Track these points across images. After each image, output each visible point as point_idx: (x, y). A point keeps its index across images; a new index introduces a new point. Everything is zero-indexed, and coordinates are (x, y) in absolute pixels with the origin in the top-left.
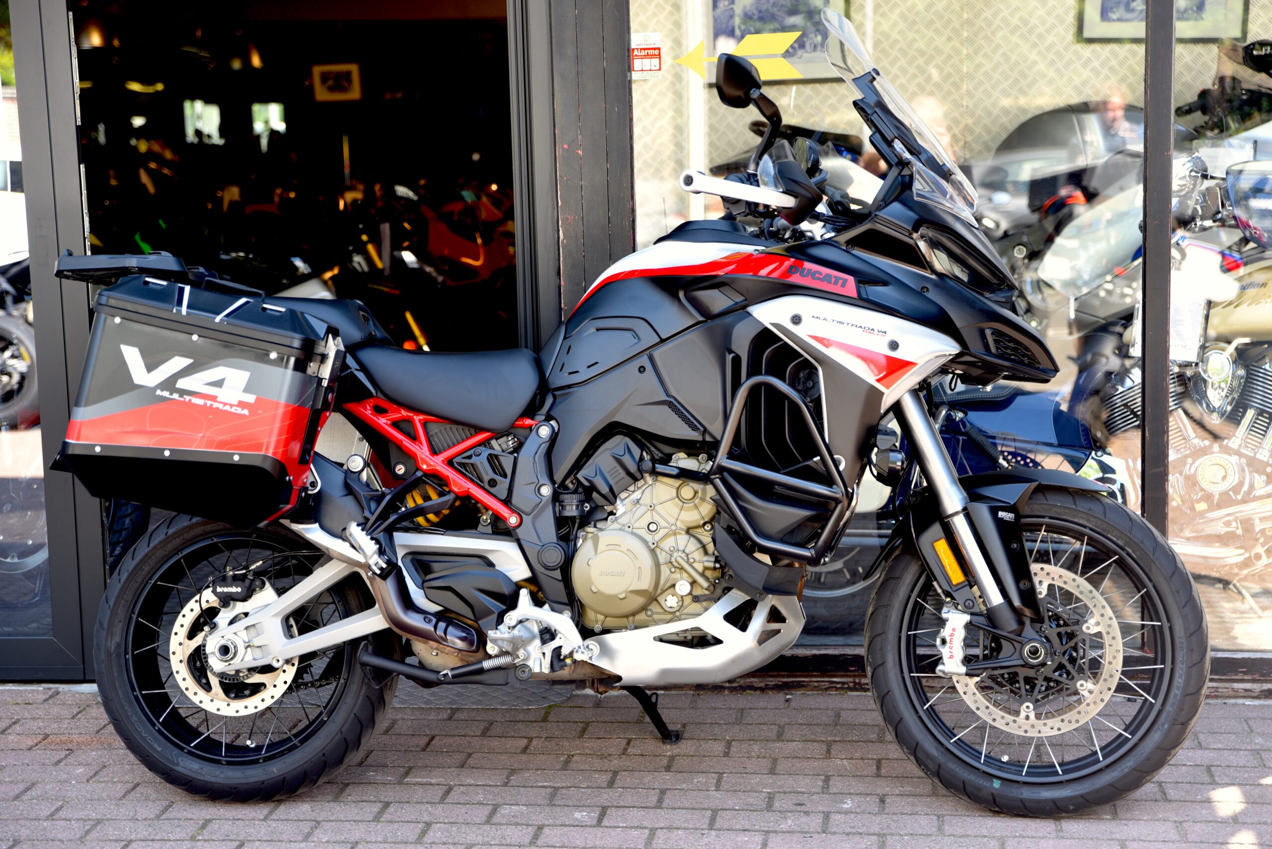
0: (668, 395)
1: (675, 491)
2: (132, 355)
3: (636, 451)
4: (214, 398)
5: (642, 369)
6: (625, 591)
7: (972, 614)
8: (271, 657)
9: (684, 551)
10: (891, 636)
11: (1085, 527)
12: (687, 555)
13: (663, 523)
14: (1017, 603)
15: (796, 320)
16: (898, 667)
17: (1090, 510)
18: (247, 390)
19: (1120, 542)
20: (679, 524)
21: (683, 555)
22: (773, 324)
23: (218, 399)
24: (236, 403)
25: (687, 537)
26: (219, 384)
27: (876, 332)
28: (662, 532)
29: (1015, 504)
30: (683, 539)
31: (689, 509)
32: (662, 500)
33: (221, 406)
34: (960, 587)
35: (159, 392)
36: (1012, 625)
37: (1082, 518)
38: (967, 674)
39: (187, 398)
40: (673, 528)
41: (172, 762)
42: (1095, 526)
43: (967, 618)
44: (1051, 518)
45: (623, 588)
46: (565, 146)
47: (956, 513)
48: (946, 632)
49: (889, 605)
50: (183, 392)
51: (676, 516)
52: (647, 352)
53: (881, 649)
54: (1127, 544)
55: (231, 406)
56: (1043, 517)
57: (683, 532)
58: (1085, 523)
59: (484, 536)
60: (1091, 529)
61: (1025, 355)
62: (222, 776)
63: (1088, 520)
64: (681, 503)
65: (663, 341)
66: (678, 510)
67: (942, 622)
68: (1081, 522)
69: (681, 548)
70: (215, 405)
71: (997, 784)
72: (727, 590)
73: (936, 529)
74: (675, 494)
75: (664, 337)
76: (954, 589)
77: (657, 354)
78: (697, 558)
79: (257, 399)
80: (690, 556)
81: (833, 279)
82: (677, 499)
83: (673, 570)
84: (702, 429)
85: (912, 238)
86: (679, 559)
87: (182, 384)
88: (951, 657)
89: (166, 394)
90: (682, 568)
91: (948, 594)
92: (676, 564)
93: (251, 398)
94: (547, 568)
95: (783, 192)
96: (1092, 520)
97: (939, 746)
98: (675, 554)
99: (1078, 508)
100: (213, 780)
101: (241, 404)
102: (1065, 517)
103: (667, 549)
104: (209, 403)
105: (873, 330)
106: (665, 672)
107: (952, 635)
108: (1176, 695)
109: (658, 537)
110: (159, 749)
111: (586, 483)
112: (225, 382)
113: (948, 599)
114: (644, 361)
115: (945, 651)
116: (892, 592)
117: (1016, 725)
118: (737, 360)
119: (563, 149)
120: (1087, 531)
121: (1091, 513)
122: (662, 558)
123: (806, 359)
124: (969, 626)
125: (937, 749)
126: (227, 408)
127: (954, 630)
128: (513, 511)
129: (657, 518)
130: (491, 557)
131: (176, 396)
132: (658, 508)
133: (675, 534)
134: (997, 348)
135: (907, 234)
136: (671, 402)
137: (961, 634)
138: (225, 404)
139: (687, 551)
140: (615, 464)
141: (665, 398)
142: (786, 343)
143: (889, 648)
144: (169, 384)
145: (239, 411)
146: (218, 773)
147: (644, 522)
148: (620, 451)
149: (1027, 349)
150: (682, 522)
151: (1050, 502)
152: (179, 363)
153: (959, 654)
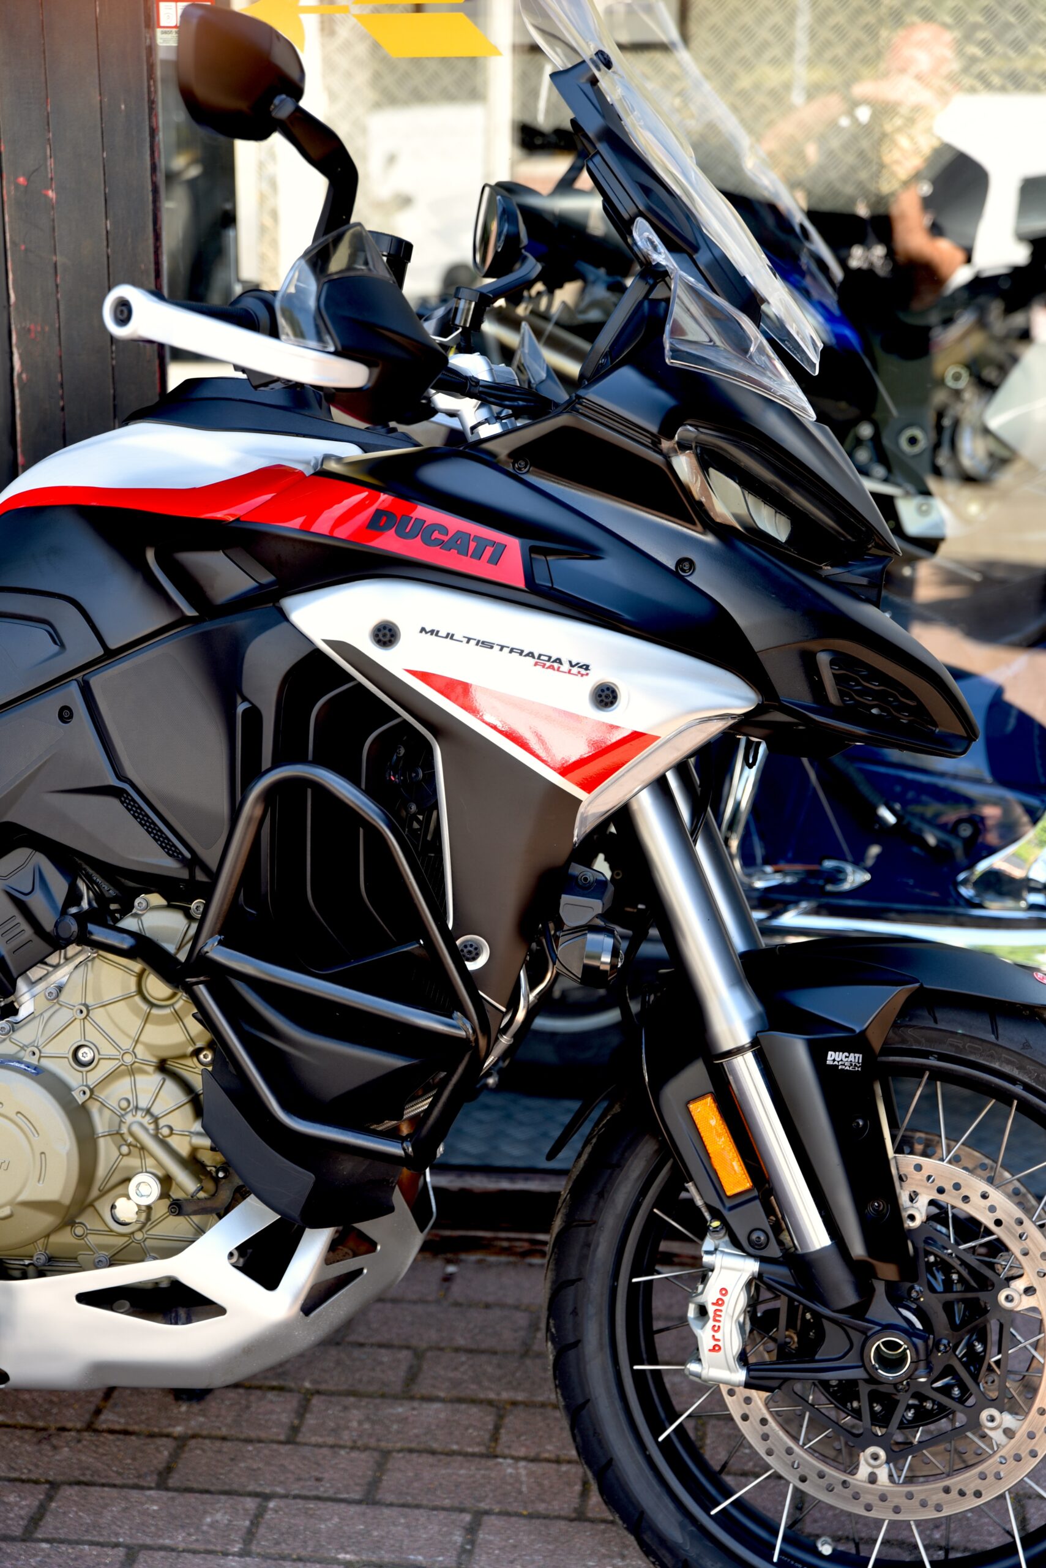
0: (120, 775)
1: (133, 981)
3: (59, 885)
5: (65, 714)
6: (10, 1203)
7: (762, 1260)
9: (148, 1111)
10: (596, 1287)
11: (1013, 1080)
12: (156, 1120)
13: (107, 1049)
14: (858, 1249)
15: (386, 635)
16: (607, 1350)
17: (1026, 1045)
20: (140, 1050)
21: (146, 1121)
22: (330, 643)
25: (158, 1078)
27: (566, 667)
28: (104, 1068)
29: (863, 1032)
30: (150, 1082)
31: (162, 1021)
32: (107, 998)
34: (741, 1201)
36: (850, 1298)
37: (1009, 1062)
38: (748, 1385)
40: (128, 1059)
42: (1037, 1079)
43: (752, 1267)
44: (942, 1057)
45: (7, 1199)
46: (21, 180)
47: (739, 1051)
48: (709, 1294)
49: (595, 1222)
51: (134, 1033)
52: (79, 676)
53: (575, 1312)
56: (926, 1054)
57: (151, 1069)
58: (1015, 1073)
60: (1027, 1087)
61: (903, 708)
63: (1020, 1068)
64: (145, 1007)
65: (110, 655)
66: (138, 1022)
67: (704, 1275)
68: (1007, 1069)
69: (143, 1103)
72: (239, 1195)
73: (696, 1073)
74: (133, 988)
75: (113, 645)
76: (728, 1204)
77: (97, 682)
78: (177, 1127)
80: (162, 1123)
81: (473, 545)
82: (137, 999)
83: (125, 1149)
84: (188, 855)
85: (660, 452)
86: (136, 1129)
88: (716, 1349)
90: (143, 1148)
91: (716, 1214)
92: (130, 1139)
95: (336, 353)
96: (1030, 1067)
97: (687, 1522)
98: (129, 1118)
99: (1000, 1042)
102: (972, 1058)
103: (113, 1103)
105: (559, 661)
106: (100, 1367)
107: (719, 1303)
109: (94, 1077)
113: (716, 1224)
114: (72, 694)
115: (705, 1336)
116: (601, 1195)
117: (848, 1493)
118: (253, 716)
119: (17, 186)
120: (1018, 1089)
121: (1027, 1053)
122: (101, 1123)
123: (405, 722)
124: (755, 1284)
125: (682, 1527)
127: (724, 1291)
129: (93, 1035)
132: (98, 1015)
133: (132, 1071)
134: (842, 694)
135: (648, 441)
136: (123, 791)
137: (737, 1302)
139: (156, 1110)
140: (11, 910)
141: (112, 781)
142: (360, 685)
143: (591, 1310)
147: (64, 1045)
148: (23, 883)
149: (908, 694)
150: (149, 1047)
151: (941, 1026)
153: (733, 1342)
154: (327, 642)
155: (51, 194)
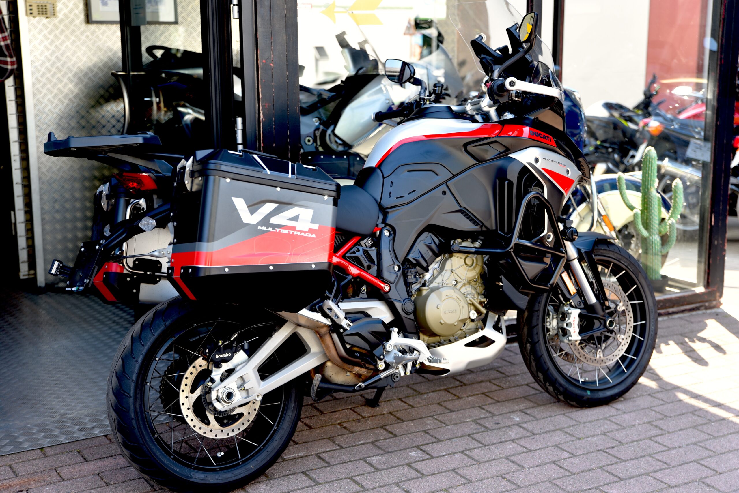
0: (461, 207)
1: (463, 260)
2: (240, 204)
3: (437, 240)
4: (294, 228)
5: (444, 193)
6: (457, 321)
7: (581, 309)
8: (256, 394)
9: (472, 294)
13: (459, 280)
15: (537, 160)
16: (544, 342)
18: (313, 222)
19: (626, 264)
20: (466, 279)
22: (528, 163)
23: (297, 229)
24: (307, 230)
26: (296, 218)
28: (459, 285)
29: (592, 250)
30: (468, 287)
31: (471, 270)
32: (458, 266)
33: (299, 233)
34: (574, 295)
35: (259, 227)
36: (601, 312)
37: (611, 254)
39: (278, 230)
40: (464, 282)
41: (188, 477)
42: (616, 257)
43: (578, 311)
45: (456, 319)
46: (264, 61)
47: (574, 259)
48: (571, 320)
49: (539, 310)
50: (275, 226)
51: (465, 275)
52: (446, 183)
54: (629, 265)
55: (305, 232)
57: (468, 284)
59: (363, 299)
62: (220, 478)
64: (467, 267)
65: (454, 176)
66: (466, 271)
69: (469, 292)
70: (295, 233)
71: (589, 393)
74: (464, 263)
75: (454, 174)
76: (572, 297)
77: (451, 184)
78: (476, 297)
79: (319, 227)
81: (546, 137)
82: (465, 265)
84: (481, 224)
86: (470, 299)
87: (274, 220)
88: (574, 333)
89: (264, 228)
90: (472, 304)
92: (469, 302)
93: (316, 227)
94: (407, 313)
98: (468, 296)
99: (610, 249)
101: (311, 231)
104: (291, 232)
105: (562, 164)
106: (470, 363)
107: (574, 321)
108: (652, 335)
109: (458, 288)
110: (178, 470)
111: (414, 262)
112: (300, 217)
113: (568, 303)
114: (444, 188)
115: (571, 330)
116: (539, 303)
117: (596, 362)
118: (510, 184)
119: (263, 63)
120: (613, 260)
121: (615, 251)
123: (539, 182)
124: (580, 315)
126: (303, 234)
127: (574, 318)
128: (385, 283)
129: (456, 277)
130: (369, 312)
131: (270, 229)
132: (456, 271)
133: (465, 285)
136: (463, 210)
137: (577, 320)
138: (301, 232)
140: (427, 249)
141: (459, 208)
142: (531, 172)
144: (265, 221)
145: (310, 235)
147: (451, 281)
148: (429, 241)
150: (468, 277)
152: (269, 207)
153: (577, 330)
155: (272, 65)
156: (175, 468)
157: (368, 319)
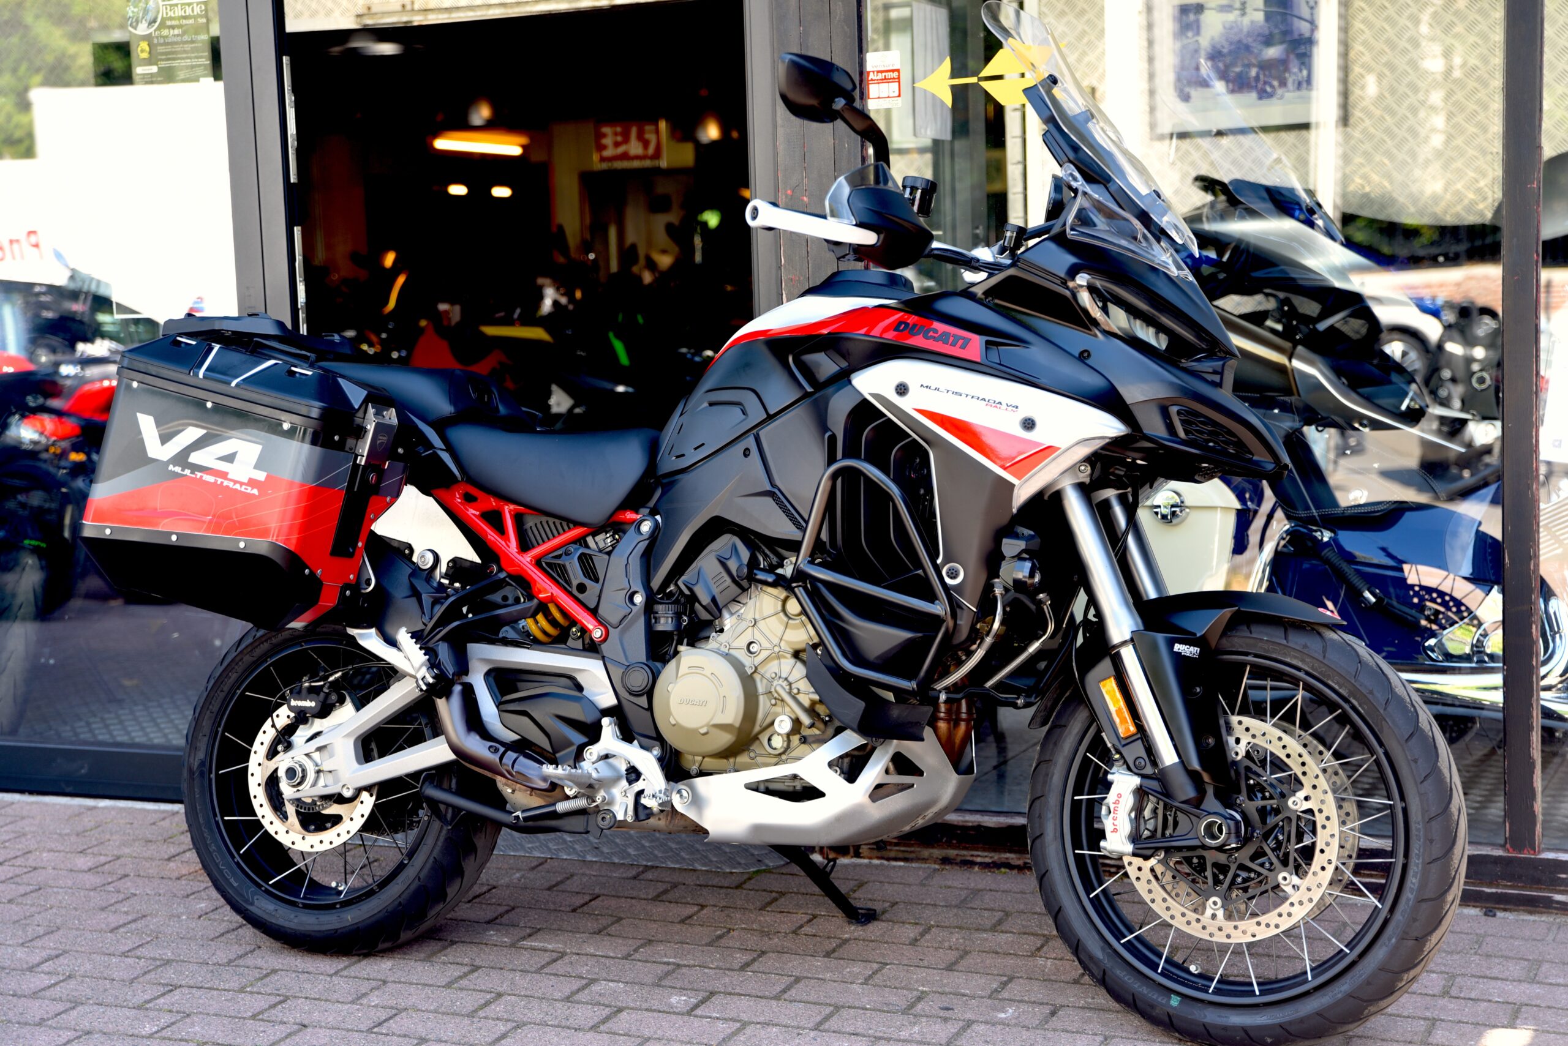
0: (773, 485)
1: (780, 604)
2: (147, 424)
3: (745, 554)
4: (224, 475)
5: (746, 453)
6: (707, 725)
7: (1143, 776)
8: (341, 784)
9: (786, 679)
10: (1053, 800)
11: (1299, 669)
12: (790, 684)
13: (766, 644)
14: (1196, 765)
15: (902, 390)
16: (1059, 840)
17: (1305, 646)
18: (257, 466)
19: (1342, 691)
20: (783, 644)
21: (785, 684)
22: (873, 395)
23: (229, 476)
24: (246, 481)
25: (792, 661)
26: (230, 458)
27: (1004, 406)
28: (764, 654)
29: (1203, 636)
30: (789, 662)
31: (795, 627)
32: (766, 614)
33: (231, 485)
34: (1129, 741)
35: (171, 467)
36: (1190, 792)
37: (1296, 657)
38: (1134, 855)
39: (199, 474)
40: (777, 649)
41: (247, 901)
42: (1312, 668)
43: (1136, 781)
44: (1256, 656)
45: (704, 722)
46: (789, 192)
47: (1124, 643)
48: (1111, 797)
49: (1050, 760)
50: (195, 468)
51: (779, 634)
52: (755, 431)
53: (1040, 817)
54: (1351, 693)
55: (242, 484)
56: (1247, 654)
57: (789, 656)
58: (1300, 664)
59: (573, 651)
60: (1307, 673)
61: (1227, 443)
62: (296, 920)
63: (1303, 661)
64: (785, 619)
65: (770, 417)
66: (783, 628)
67: (1107, 786)
68: (1295, 662)
69: (784, 675)
70: (226, 483)
71: (1175, 1001)
72: (839, 731)
73: (1106, 665)
74: (779, 608)
75: (772, 412)
76: (1124, 742)
77: (763, 433)
78: (802, 689)
79: (267, 476)
80: (794, 686)
81: (951, 339)
82: (782, 614)
83: (773, 702)
84: (805, 526)
85: (1068, 288)
86: (779, 689)
87: (195, 458)
88: (1115, 830)
89: (178, 469)
90: (782, 700)
91: (1118, 752)
92: (776, 695)
93: (261, 476)
94: (632, 693)
95: (856, 225)
96: (1308, 660)
97: (1106, 947)
98: (775, 683)
99: (1290, 644)
100: (286, 924)
101: (252, 483)
102: (1274, 656)
103: (768, 676)
104: (220, 481)
105: (1000, 403)
106: (758, 829)
107: (1117, 802)
108: (1408, 900)
109: (758, 660)
110: (235, 885)
111: (687, 592)
112: (237, 457)
113: (1117, 756)
114: (750, 442)
115: (1108, 824)
116: (1055, 744)
117: (1200, 925)
118: (833, 439)
119: (786, 195)
120: (1301, 675)
121: (1305, 651)
122: (761, 688)
123: (914, 440)
125: (1103, 949)
126: (237, 486)
127: (1120, 796)
128: (601, 623)
129: (758, 636)
130: (581, 679)
131: (187, 472)
132: (761, 624)
133: (779, 657)
134: (1186, 432)
135: (1059, 282)
136: (774, 493)
137: (1128, 801)
138: (235, 482)
139: (791, 679)
140: (721, 569)
141: (768, 487)
142: (889, 420)
143: (1050, 815)
144: (181, 458)
145: (249, 490)
146: (292, 916)
147: (742, 642)
148: (727, 553)
149: (1230, 433)
150: (787, 642)
151: (1254, 635)
152: (193, 433)
153: (1126, 828)
154: (872, 395)
155: (805, 199)
156: (232, 880)
157: (576, 694)
